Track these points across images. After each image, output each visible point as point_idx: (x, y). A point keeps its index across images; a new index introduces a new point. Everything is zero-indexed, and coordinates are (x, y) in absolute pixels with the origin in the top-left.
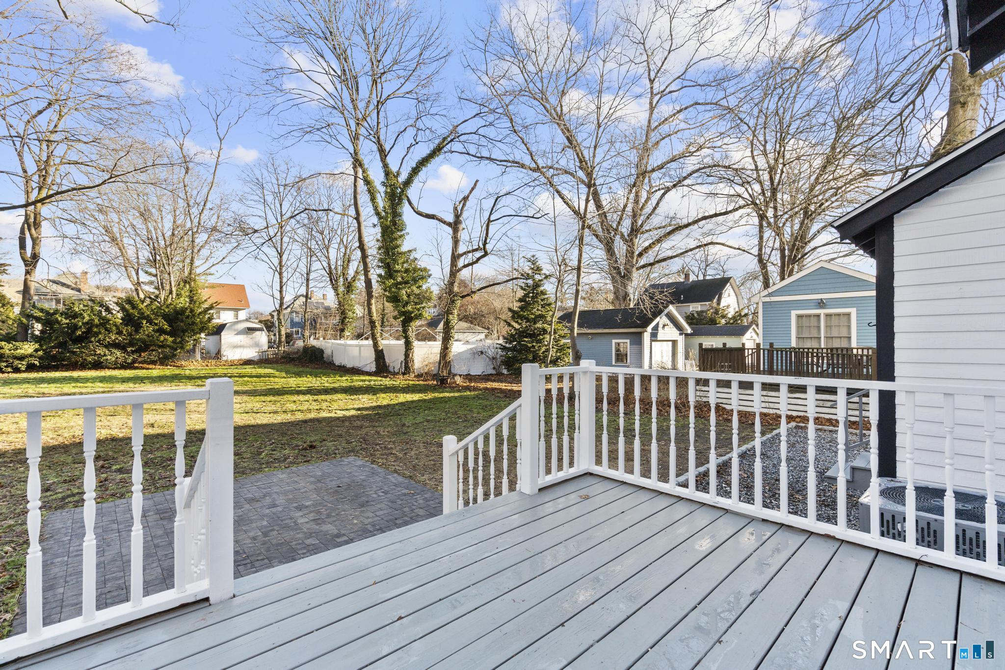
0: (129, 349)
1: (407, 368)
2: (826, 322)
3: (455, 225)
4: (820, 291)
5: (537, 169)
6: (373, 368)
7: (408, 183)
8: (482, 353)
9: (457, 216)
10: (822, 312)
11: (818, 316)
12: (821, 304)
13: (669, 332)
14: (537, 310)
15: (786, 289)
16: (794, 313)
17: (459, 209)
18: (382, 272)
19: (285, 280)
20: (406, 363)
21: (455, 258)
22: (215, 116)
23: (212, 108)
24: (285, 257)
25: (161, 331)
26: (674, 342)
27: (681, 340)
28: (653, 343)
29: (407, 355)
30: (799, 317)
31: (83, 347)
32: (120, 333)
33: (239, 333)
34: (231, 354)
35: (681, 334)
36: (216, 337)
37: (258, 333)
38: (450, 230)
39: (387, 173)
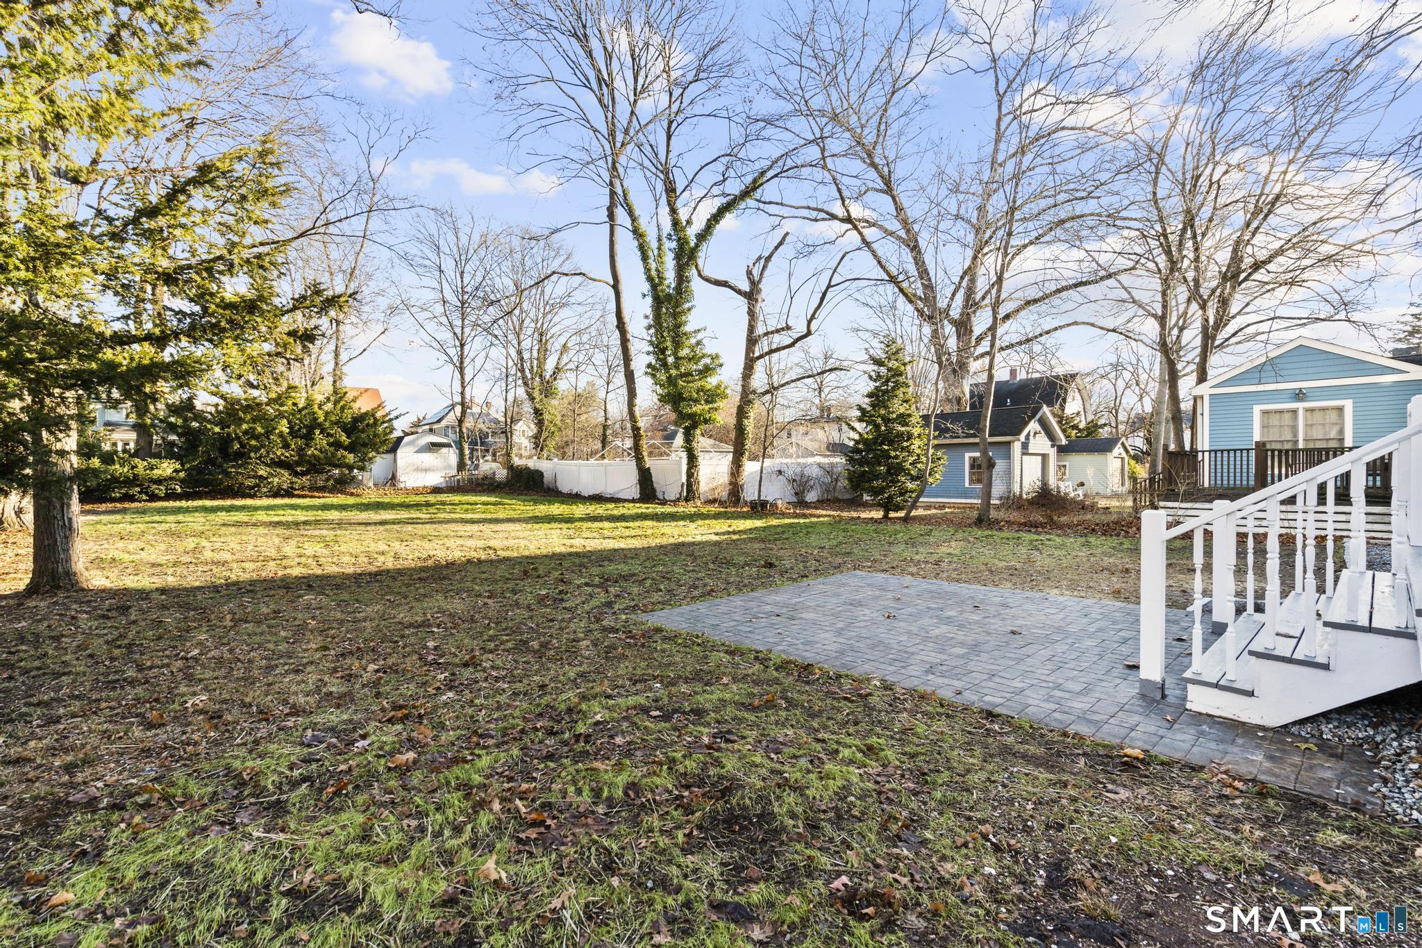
0: (299, 469)
1: (690, 491)
2: (1306, 419)
3: (751, 296)
4: (1298, 378)
5: (848, 220)
6: (635, 492)
7: (703, 236)
8: (780, 472)
9: (755, 284)
10: (1300, 406)
11: (1295, 412)
12: (1299, 395)
13: (1040, 444)
14: (897, 407)
15: (1246, 376)
16: (1257, 409)
17: (756, 272)
18: (651, 359)
19: (467, 379)
20: (689, 485)
21: (752, 341)
22: (366, 150)
23: (362, 138)
24: (467, 348)
25: (337, 445)
26: (1044, 457)
27: (1052, 452)
28: (1025, 457)
29: (690, 475)
30: (1265, 413)
31: (240, 466)
32: (286, 446)
33: (421, 450)
34: (409, 480)
35: (1053, 446)
36: (389, 457)
37: (444, 450)
38: (742, 302)
39: (676, 223)
